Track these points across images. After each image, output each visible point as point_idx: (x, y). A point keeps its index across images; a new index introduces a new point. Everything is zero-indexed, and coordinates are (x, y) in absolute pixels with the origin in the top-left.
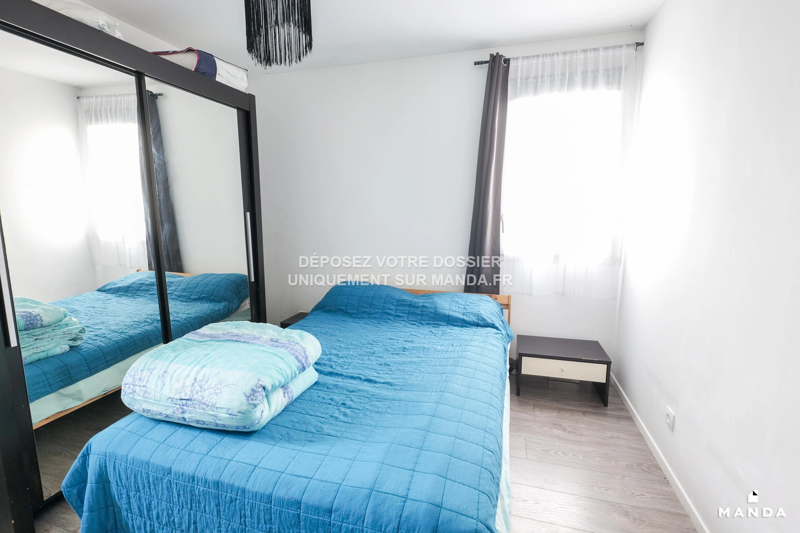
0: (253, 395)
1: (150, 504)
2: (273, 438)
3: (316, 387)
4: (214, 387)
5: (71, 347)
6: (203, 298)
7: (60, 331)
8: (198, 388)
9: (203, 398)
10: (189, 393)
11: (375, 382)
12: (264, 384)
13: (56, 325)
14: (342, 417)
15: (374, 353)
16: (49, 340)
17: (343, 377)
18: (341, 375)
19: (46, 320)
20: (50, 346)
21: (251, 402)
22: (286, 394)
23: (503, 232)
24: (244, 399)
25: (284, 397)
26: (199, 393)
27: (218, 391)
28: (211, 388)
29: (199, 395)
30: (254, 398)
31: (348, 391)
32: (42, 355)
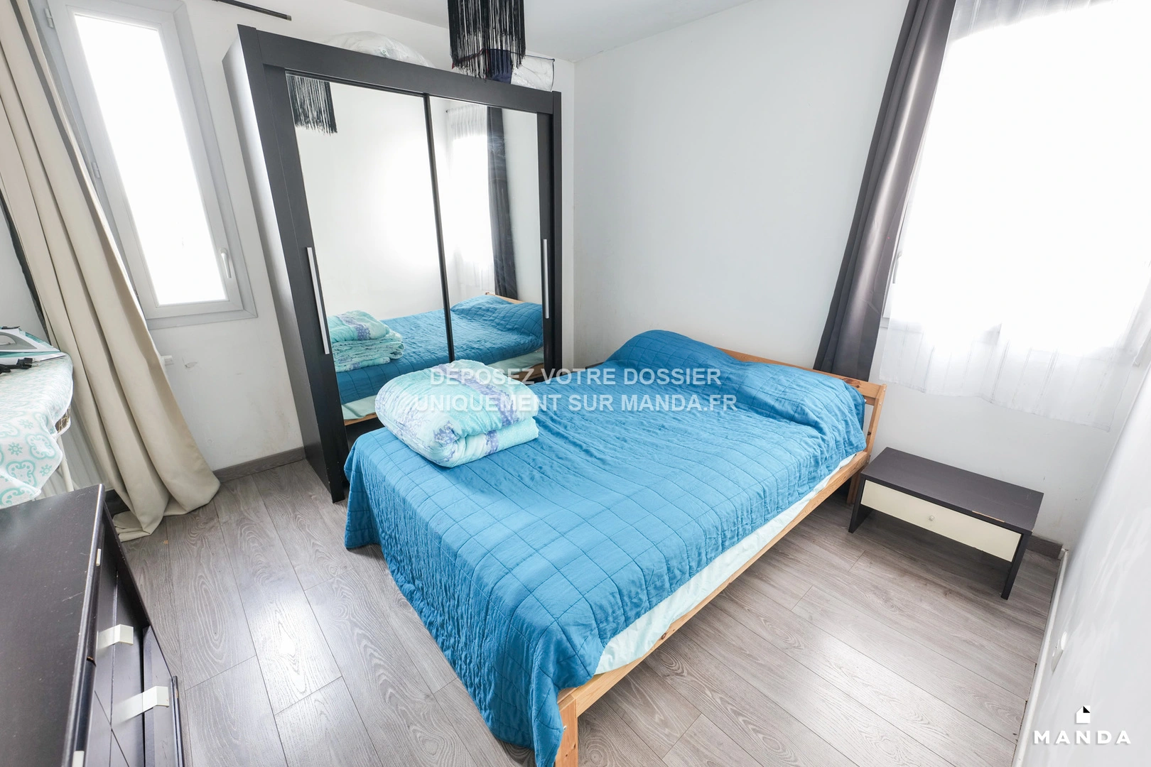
0: (440, 434)
2: (457, 478)
3: (532, 444)
5: (391, 359)
6: (516, 328)
7: (384, 345)
10: (404, 419)
11: (591, 455)
12: (452, 427)
13: (382, 338)
14: (527, 480)
15: (624, 424)
16: (376, 351)
17: (567, 441)
18: (566, 438)
19: (373, 333)
20: (376, 356)
21: (437, 441)
22: (489, 442)
23: (894, 283)
24: (433, 435)
25: (487, 444)
26: (410, 422)
27: (421, 424)
30: (440, 438)
31: (557, 456)
32: (370, 363)
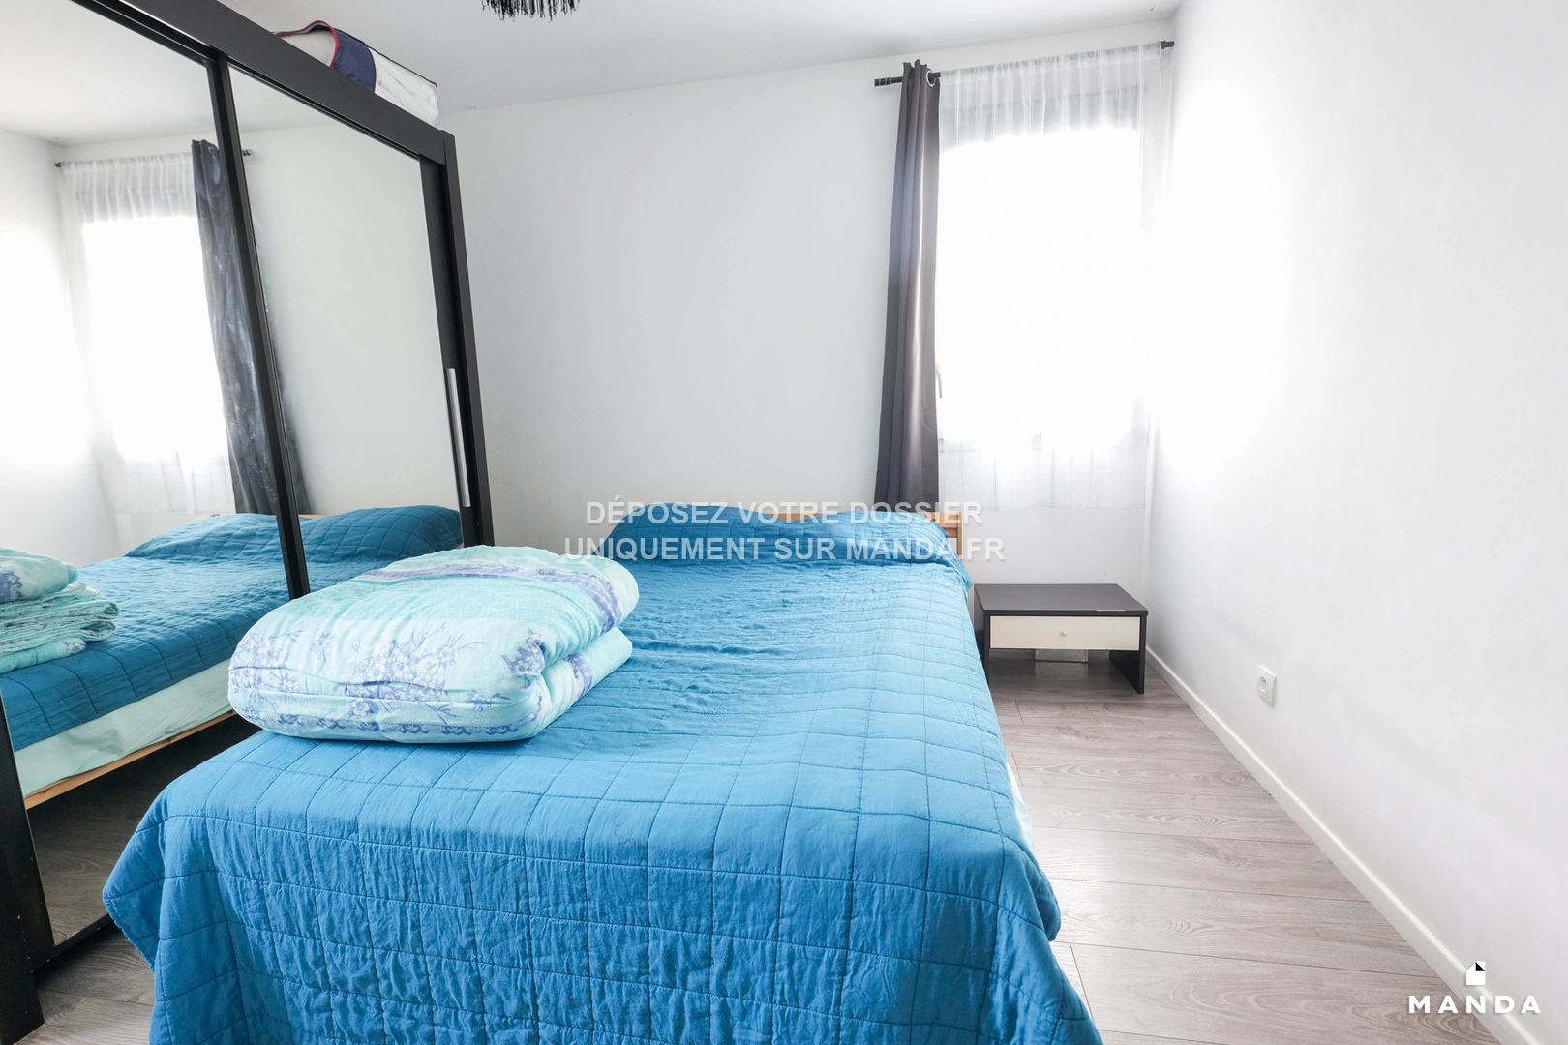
0: (522, 659)
1: (311, 903)
2: (565, 747)
3: (630, 667)
4: (438, 653)
5: (89, 643)
6: (361, 552)
8: (402, 658)
9: (415, 675)
10: (383, 669)
11: (746, 652)
12: (542, 640)
13: (50, 596)
15: (728, 613)
17: (680, 650)
18: (676, 646)
20: (42, 639)
21: (520, 673)
22: (579, 673)
23: (941, 397)
24: (504, 668)
25: (576, 677)
26: (406, 668)
27: (448, 658)
28: (431, 654)
29: (405, 672)
30: (526, 665)
31: (695, 668)
32: (25, 659)
